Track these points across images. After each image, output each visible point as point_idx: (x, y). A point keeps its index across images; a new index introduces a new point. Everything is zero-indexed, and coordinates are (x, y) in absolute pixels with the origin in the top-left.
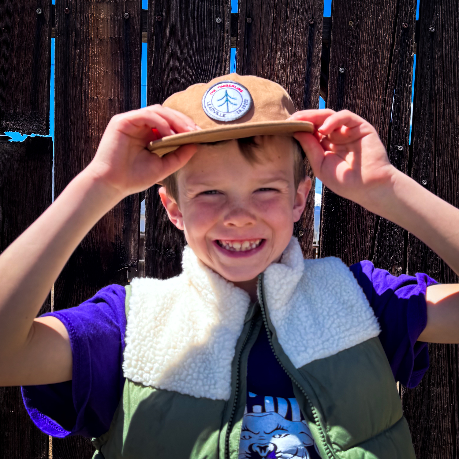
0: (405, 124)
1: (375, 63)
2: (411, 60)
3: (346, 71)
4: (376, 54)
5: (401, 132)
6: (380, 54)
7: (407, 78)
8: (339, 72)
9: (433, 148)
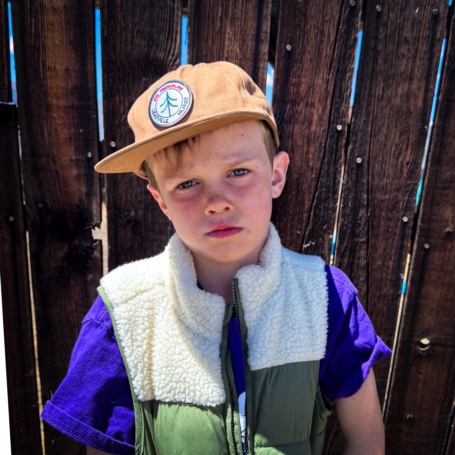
0: (346, 104)
1: (321, 42)
2: (356, 40)
3: (292, 48)
4: (322, 32)
5: (341, 112)
6: (326, 32)
7: (351, 58)
8: (286, 50)
9: (369, 129)
